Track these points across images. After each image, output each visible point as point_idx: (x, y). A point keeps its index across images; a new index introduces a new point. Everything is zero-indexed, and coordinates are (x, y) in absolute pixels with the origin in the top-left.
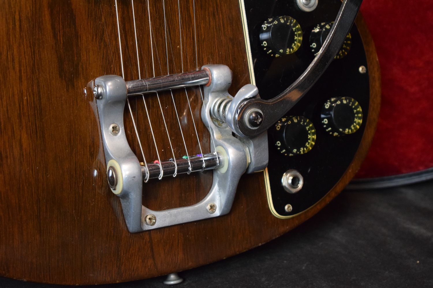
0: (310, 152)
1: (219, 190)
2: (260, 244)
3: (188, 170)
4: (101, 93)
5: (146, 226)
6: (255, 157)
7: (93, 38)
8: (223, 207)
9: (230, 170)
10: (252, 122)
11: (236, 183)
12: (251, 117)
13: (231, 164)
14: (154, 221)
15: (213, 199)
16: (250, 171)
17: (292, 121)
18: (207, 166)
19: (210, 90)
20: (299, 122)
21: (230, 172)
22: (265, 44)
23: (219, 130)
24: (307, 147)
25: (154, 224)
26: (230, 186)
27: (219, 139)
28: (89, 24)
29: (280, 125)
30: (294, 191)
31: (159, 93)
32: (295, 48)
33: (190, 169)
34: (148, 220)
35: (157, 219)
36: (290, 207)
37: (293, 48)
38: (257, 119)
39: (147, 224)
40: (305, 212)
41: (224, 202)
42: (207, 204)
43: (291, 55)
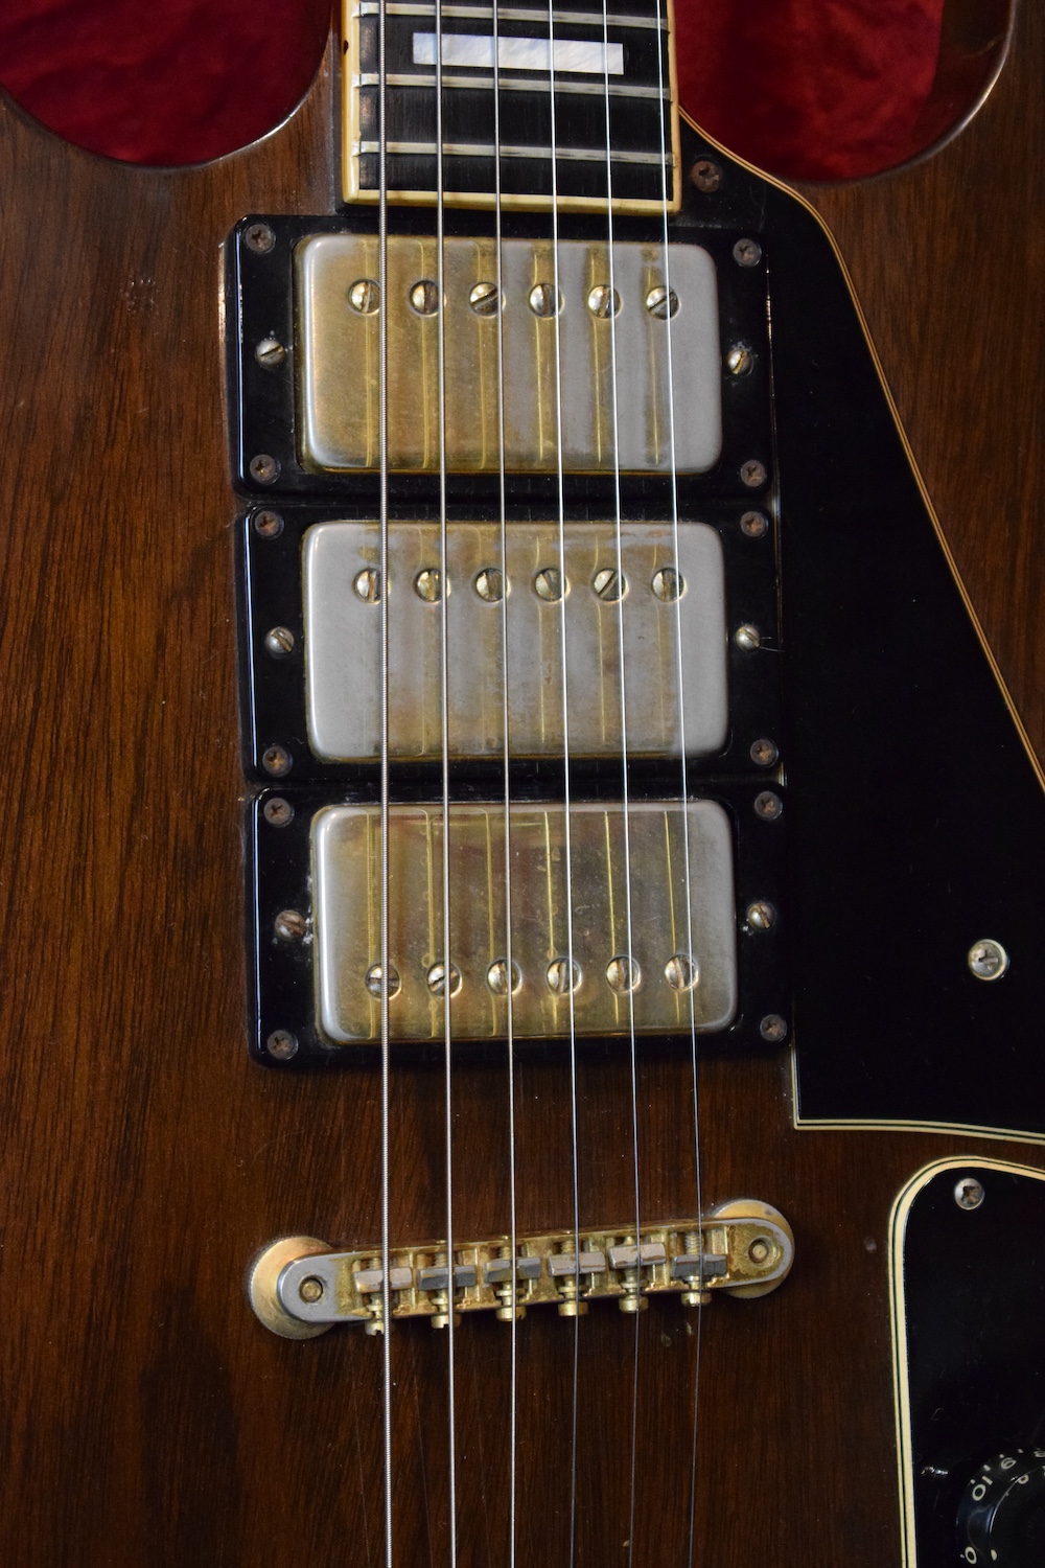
7: (296, 1502)
22: (970, 1554)
28: (288, 1449)
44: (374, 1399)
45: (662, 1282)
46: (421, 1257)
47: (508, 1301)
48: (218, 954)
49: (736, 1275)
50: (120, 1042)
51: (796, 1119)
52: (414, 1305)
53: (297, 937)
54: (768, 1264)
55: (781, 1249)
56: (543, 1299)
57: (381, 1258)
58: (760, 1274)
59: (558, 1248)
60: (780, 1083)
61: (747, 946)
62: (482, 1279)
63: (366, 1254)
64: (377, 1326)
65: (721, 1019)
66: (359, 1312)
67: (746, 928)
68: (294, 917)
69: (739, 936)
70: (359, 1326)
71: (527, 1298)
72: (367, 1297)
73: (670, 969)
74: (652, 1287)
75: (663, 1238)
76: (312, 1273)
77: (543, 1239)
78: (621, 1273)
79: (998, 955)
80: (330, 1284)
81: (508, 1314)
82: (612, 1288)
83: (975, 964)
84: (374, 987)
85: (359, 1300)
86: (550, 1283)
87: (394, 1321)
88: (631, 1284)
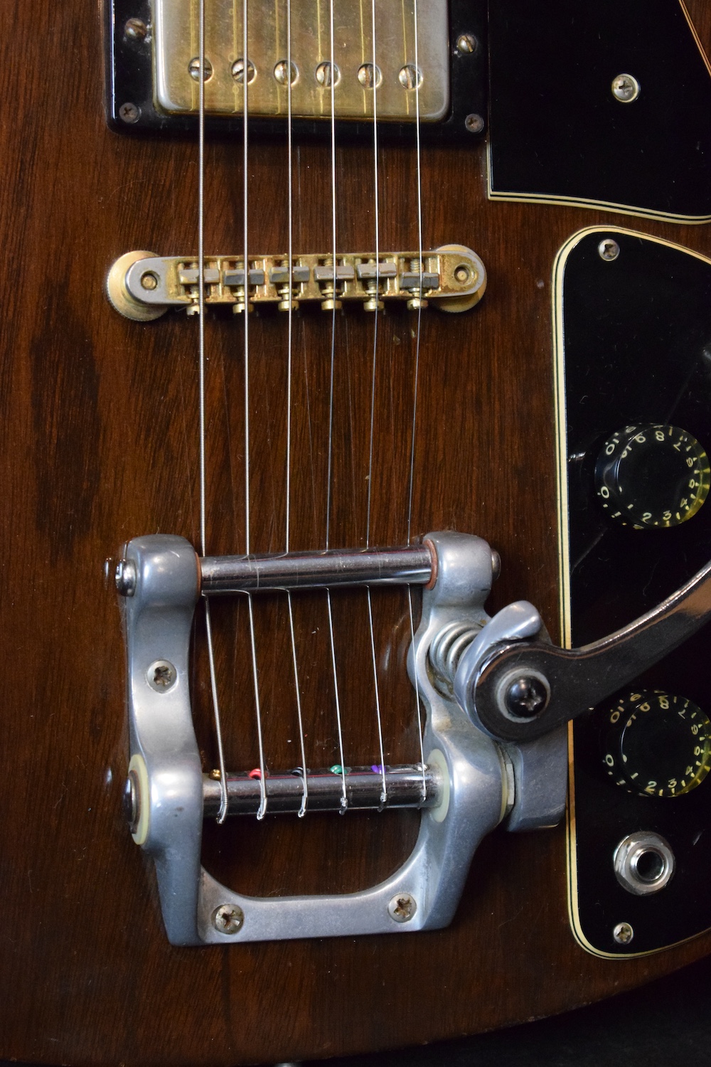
0: (696, 791)
1: (429, 862)
2: (531, 1019)
3: (339, 804)
4: (130, 581)
5: (215, 932)
6: (525, 792)
7: (139, 436)
8: (429, 911)
9: (453, 818)
10: (514, 703)
11: (467, 852)
12: (514, 689)
13: (456, 805)
14: (238, 923)
15: (408, 886)
16: (513, 825)
17: (655, 705)
18: (391, 800)
19: (433, 599)
20: (675, 708)
21: (452, 824)
22: (605, 493)
23: (447, 707)
24: (688, 779)
25: (236, 930)
26: (448, 859)
27: (441, 731)
28: (133, 400)
29: (621, 709)
30: (644, 889)
31: (295, 594)
32: (690, 511)
33: (344, 802)
34: (219, 918)
35: (247, 918)
36: (628, 930)
37: (683, 512)
38: (530, 696)
39: (216, 928)
40: (674, 949)
41: (433, 895)
42: (389, 895)
43: (676, 527)
44: (193, 368)
45: (393, 290)
46: (226, 264)
47: (286, 297)
48: (85, 52)
49: (446, 289)
50: (16, 109)
51: (490, 192)
52: (220, 295)
53: (141, 37)
54: (468, 283)
55: (477, 272)
56: (311, 297)
57: (198, 262)
58: (462, 290)
59: (321, 262)
60: (478, 166)
61: (457, 65)
62: (267, 280)
63: (188, 258)
64: (194, 309)
65: (438, 113)
66: (182, 299)
67: (456, 52)
68: (139, 23)
69: (451, 58)
70: (182, 308)
71: (300, 296)
72: (188, 288)
73: (403, 76)
74: (387, 294)
75: (395, 260)
76: (150, 269)
77: (312, 257)
78: (365, 282)
79: (633, 85)
80: (162, 277)
81: (286, 305)
82: (359, 292)
83: (617, 91)
84: (194, 73)
85: (182, 290)
86: (316, 286)
87: (207, 306)
88: (372, 291)
